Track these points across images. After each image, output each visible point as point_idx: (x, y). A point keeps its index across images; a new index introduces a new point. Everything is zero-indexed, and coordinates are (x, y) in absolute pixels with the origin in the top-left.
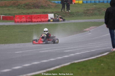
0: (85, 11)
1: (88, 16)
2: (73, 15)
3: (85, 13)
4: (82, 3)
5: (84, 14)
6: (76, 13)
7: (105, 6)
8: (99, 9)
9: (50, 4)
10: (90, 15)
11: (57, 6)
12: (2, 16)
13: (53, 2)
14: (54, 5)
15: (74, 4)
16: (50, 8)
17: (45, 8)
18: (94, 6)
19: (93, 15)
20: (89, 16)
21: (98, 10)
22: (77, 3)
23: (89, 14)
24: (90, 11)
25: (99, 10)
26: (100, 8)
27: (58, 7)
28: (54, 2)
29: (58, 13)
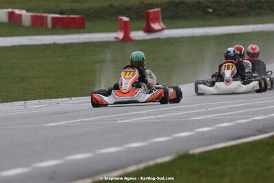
2: (259, 11)
6: (268, 2)
12: (53, 18)
29: (214, 5)
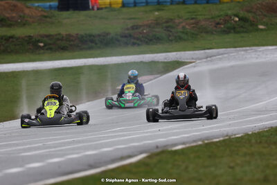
0: (128, 29)
1: (134, 44)
2: (90, 44)
3: (126, 37)
4: (120, 5)
5: (124, 39)
6: (99, 35)
7: (189, 12)
8: (167, 22)
9: (27, 11)
10: (141, 41)
11: (46, 17)
13: (37, 4)
14: (39, 14)
15: (98, 9)
16: (24, 25)
17: (10, 26)
18: (157, 13)
19: (151, 40)
20: (139, 45)
21: (165, 25)
22: (106, 8)
23: (138, 39)
24: (140, 30)
25: (167, 27)
26: (172, 19)
27: (48, 19)
28: (38, 6)
29: (45, 39)
